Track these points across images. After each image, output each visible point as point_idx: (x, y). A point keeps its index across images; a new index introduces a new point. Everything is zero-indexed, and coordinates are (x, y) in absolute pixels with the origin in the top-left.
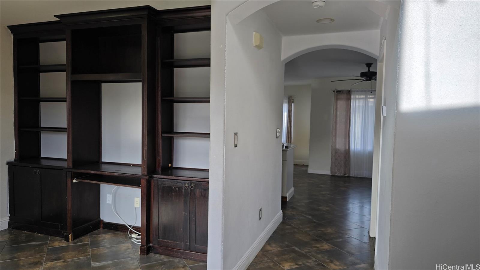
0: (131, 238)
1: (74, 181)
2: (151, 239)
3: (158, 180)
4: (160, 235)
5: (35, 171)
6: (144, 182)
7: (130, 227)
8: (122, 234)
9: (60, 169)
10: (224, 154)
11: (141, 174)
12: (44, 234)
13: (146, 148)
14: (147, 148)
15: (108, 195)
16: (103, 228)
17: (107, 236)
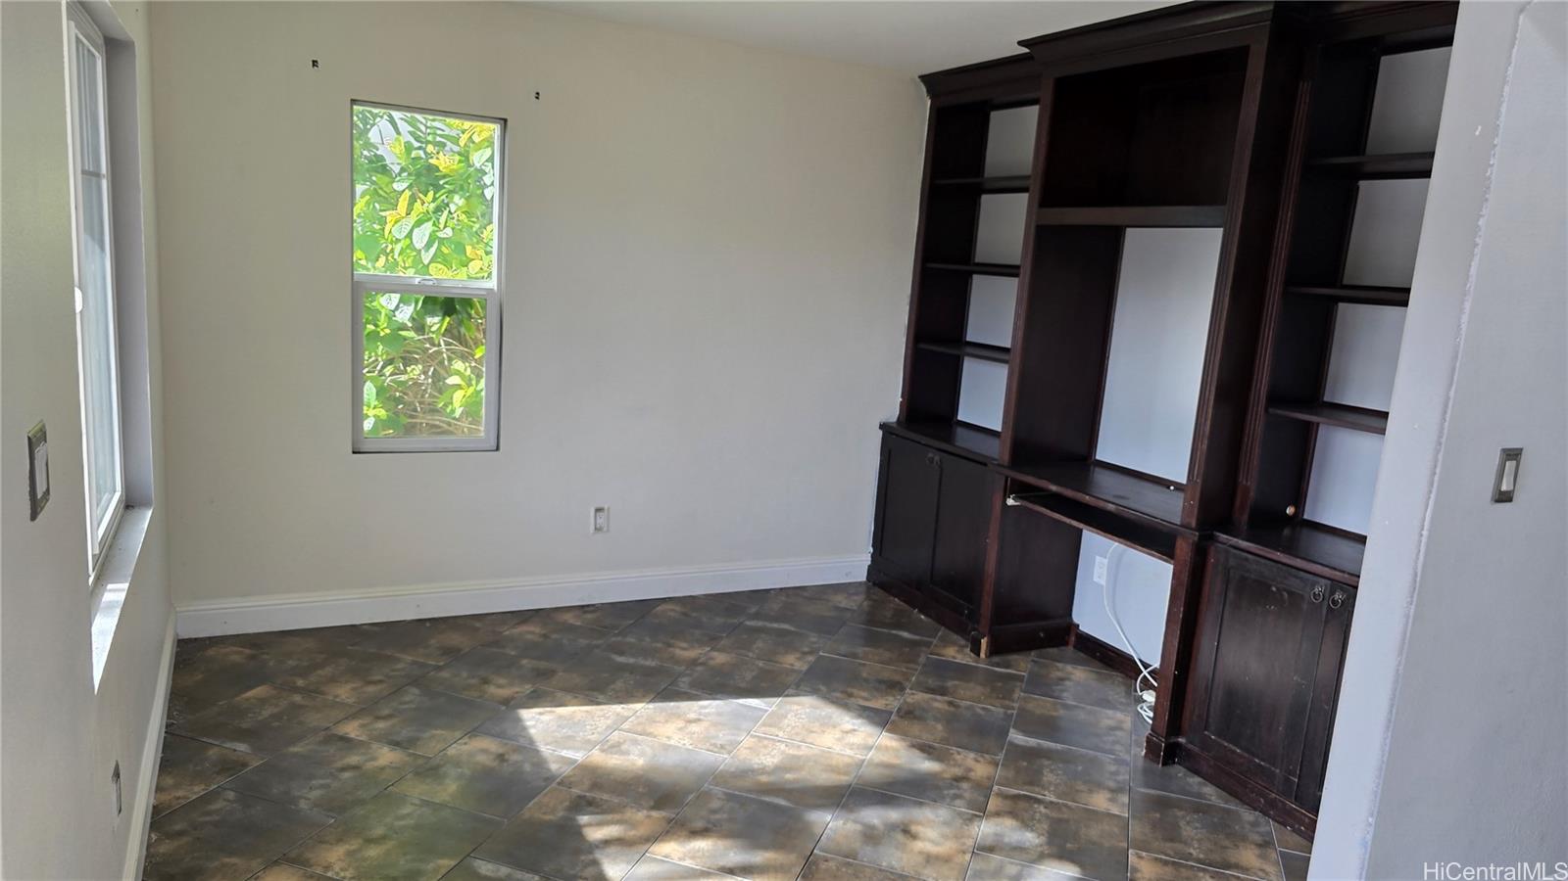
0: (1141, 700)
1: (1010, 502)
2: (1186, 724)
3: (1227, 552)
4: (1211, 720)
5: (930, 455)
6: (1183, 548)
7: (1146, 669)
8: (1121, 680)
9: (981, 462)
10: (1424, 520)
11: (1178, 523)
12: (934, 620)
13: (1205, 447)
14: (1209, 447)
15: (1098, 559)
16: (1075, 647)
17: (1075, 671)
